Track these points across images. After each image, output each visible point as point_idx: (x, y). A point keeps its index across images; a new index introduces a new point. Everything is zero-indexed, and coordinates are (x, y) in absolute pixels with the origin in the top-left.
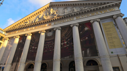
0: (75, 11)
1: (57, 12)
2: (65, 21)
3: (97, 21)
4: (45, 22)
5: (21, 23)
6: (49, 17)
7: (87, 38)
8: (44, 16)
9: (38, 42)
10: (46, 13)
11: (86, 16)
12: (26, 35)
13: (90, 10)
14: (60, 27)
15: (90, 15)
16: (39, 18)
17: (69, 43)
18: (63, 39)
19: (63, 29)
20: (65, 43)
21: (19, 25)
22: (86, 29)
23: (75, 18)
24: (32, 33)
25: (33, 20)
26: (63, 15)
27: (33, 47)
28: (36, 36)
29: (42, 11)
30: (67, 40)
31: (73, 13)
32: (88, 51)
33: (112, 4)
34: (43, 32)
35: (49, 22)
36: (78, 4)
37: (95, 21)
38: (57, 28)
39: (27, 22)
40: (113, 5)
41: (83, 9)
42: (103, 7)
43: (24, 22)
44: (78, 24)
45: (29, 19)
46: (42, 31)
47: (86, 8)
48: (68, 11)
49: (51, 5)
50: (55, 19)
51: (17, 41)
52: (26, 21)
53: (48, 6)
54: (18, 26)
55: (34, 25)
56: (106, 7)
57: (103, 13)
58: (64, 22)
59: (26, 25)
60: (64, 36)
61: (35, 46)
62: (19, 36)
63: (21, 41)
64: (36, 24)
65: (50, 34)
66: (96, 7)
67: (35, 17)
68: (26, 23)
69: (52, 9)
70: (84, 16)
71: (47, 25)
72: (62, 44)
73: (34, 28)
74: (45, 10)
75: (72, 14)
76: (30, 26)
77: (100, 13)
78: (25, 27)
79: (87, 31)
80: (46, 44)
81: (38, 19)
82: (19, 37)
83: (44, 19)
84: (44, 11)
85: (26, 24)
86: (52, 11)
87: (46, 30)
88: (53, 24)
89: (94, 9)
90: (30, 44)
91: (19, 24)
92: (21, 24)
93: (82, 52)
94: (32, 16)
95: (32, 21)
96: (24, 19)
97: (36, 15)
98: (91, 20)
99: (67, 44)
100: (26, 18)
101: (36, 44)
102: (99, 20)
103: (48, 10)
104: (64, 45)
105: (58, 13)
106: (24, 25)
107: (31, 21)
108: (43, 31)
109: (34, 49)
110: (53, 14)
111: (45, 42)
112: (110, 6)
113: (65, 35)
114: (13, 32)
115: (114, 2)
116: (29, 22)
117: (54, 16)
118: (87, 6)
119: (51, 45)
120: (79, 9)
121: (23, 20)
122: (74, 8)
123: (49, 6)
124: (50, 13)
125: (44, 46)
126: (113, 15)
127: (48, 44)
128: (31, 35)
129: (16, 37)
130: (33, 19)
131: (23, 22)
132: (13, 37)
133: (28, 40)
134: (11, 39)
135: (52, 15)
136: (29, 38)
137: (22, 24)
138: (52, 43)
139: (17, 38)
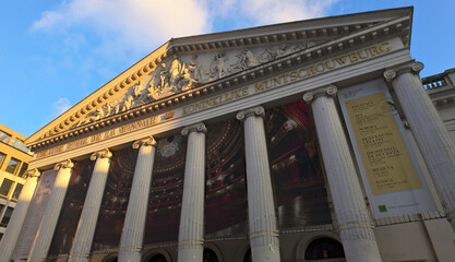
0: (253, 62)
1: (191, 72)
2: (218, 101)
3: (328, 96)
4: (154, 109)
5: (77, 117)
6: (167, 91)
7: (293, 157)
8: (151, 89)
9: (131, 179)
10: (158, 76)
11: (289, 79)
12: (93, 158)
13: (301, 56)
14: (203, 122)
15: (303, 73)
16: (134, 96)
17: (232, 177)
18: (213, 166)
19: (212, 128)
20: (220, 178)
21: (71, 124)
22: (291, 124)
23: (251, 90)
24: (111, 150)
25: (116, 102)
26: (211, 80)
27: (115, 199)
28: (125, 157)
29: (145, 70)
30: (225, 168)
31: (244, 73)
32: (297, 207)
33: (377, 31)
34: (146, 145)
35: (166, 107)
36: (262, 40)
37: (318, 93)
38: (192, 128)
39: (96, 113)
40: (381, 33)
41: (280, 53)
42: (346, 44)
43: (87, 112)
44: (262, 111)
45: (104, 101)
46: (145, 141)
47: (289, 52)
48: (227, 66)
49: (173, 48)
50: (187, 96)
51: (64, 178)
52: (93, 109)
53: (164, 51)
54: (67, 127)
55: (118, 121)
56: (358, 41)
57: (348, 63)
58: (216, 105)
59: (92, 121)
60: (215, 153)
61: (121, 196)
62: (73, 160)
63: (78, 179)
64: (123, 119)
65: (170, 149)
66: (323, 46)
67: (123, 92)
68: (92, 114)
69: (176, 63)
70: (282, 80)
71: (159, 118)
72: (209, 183)
73: (117, 131)
74: (155, 66)
75: (241, 76)
76: (106, 125)
77: (338, 66)
78: (90, 130)
79: (294, 131)
80: (157, 185)
81: (131, 98)
82: (72, 165)
83: (150, 100)
84: (150, 70)
85: (93, 118)
86: (176, 68)
87: (157, 138)
88: (178, 112)
89: (316, 51)
90: (107, 188)
91: (72, 120)
92: (77, 120)
93: (276, 210)
94: (113, 91)
95: (114, 109)
96: (88, 102)
97: (127, 86)
98: (305, 92)
99: (227, 181)
100: (94, 98)
101: (124, 186)
102: (335, 91)
103: (164, 65)
104: (216, 185)
105: (196, 73)
106: (88, 121)
107: (110, 109)
108: (148, 140)
109: (118, 203)
110: (181, 79)
111: (155, 177)
112: (369, 37)
113: (221, 150)
114: (54, 150)
115: (384, 22)
116: (102, 112)
117: (182, 85)
118: (291, 44)
119: (174, 190)
120: (265, 56)
121: (83, 105)
122: (249, 53)
123: (168, 53)
124: (169, 77)
125: (151, 195)
126: (384, 70)
127: (162, 184)
128: (110, 155)
129: (60, 166)
130: (114, 102)
131: (83, 113)
132: (51, 167)
133: (98, 173)
134: (46, 175)
135: (177, 81)
136: (103, 165)
137: (83, 119)
138: (174, 181)
139: (64, 167)
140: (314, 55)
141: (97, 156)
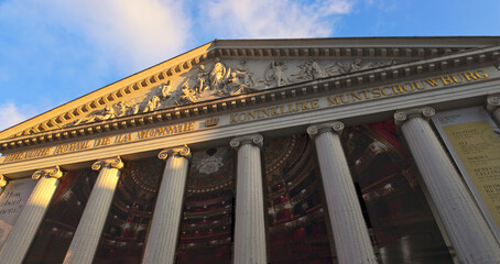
1: (240, 77)
2: (278, 111)
3: (423, 117)
4: (192, 113)
5: (76, 113)
6: (207, 95)
7: (389, 186)
8: (186, 91)
9: (153, 200)
10: (194, 78)
11: (371, 96)
12: (96, 167)
13: (386, 72)
14: (260, 133)
15: (388, 92)
16: (161, 97)
17: (305, 206)
18: (275, 189)
19: (271, 144)
20: (288, 206)
22: (378, 146)
23: (323, 103)
24: (123, 158)
25: (134, 102)
26: (267, 87)
27: (127, 226)
28: (143, 172)
29: (178, 70)
30: (293, 194)
31: (316, 82)
32: (406, 250)
33: (472, 56)
34: (179, 155)
35: (208, 112)
36: (332, 52)
37: (411, 114)
38: (244, 140)
39: (105, 112)
40: (476, 59)
41: (355, 68)
42: (438, 65)
43: (91, 110)
44: (342, 127)
45: (117, 100)
46: (177, 150)
47: (366, 67)
48: (287, 74)
49: (216, 50)
50: (238, 101)
51: (45, 192)
52: (100, 107)
53: (204, 51)
54: (61, 125)
55: (138, 123)
56: (451, 63)
57: (441, 85)
58: (276, 116)
59: (97, 121)
60: (277, 172)
61: (135, 221)
62: (62, 169)
63: (67, 195)
64: (146, 121)
65: (212, 165)
66: (412, 64)
67: (144, 91)
68: (98, 113)
69: (219, 66)
70: (362, 95)
71: (196, 125)
72: (272, 211)
73: (134, 136)
74: (191, 66)
75: (312, 86)
76: (120, 126)
77: (429, 88)
78: (95, 131)
79: (383, 155)
80: (193, 210)
81: (157, 99)
82: (60, 174)
84: (183, 71)
85: (100, 117)
86: (219, 72)
87: (194, 148)
88: (225, 120)
89: (403, 68)
90: (113, 210)
91: (67, 117)
92: (74, 118)
93: (377, 254)
94: (131, 89)
96: (95, 97)
97: (150, 86)
98: (395, 111)
99: (298, 211)
100: (104, 93)
101: (141, 208)
102: (432, 113)
103: (203, 67)
104: (282, 215)
105: (247, 79)
106: (92, 120)
107: (124, 109)
108: (181, 150)
109: (131, 232)
110: (227, 83)
111: (188, 199)
112: (464, 61)
113: (286, 170)
114: (34, 153)
115: (479, 49)
117: (229, 89)
118: (369, 61)
119: (219, 217)
120: (335, 69)
121: (87, 101)
122: (315, 64)
123: (209, 55)
125: (183, 222)
126: (486, 97)
127: (202, 209)
128: (121, 165)
129: (42, 174)
130: (132, 100)
131: (84, 110)
132: (27, 175)
133: (101, 189)
134: (16, 185)
135: (222, 86)
136: (110, 179)
138: (220, 206)
139: (49, 176)
140: (402, 72)
141: (103, 165)
